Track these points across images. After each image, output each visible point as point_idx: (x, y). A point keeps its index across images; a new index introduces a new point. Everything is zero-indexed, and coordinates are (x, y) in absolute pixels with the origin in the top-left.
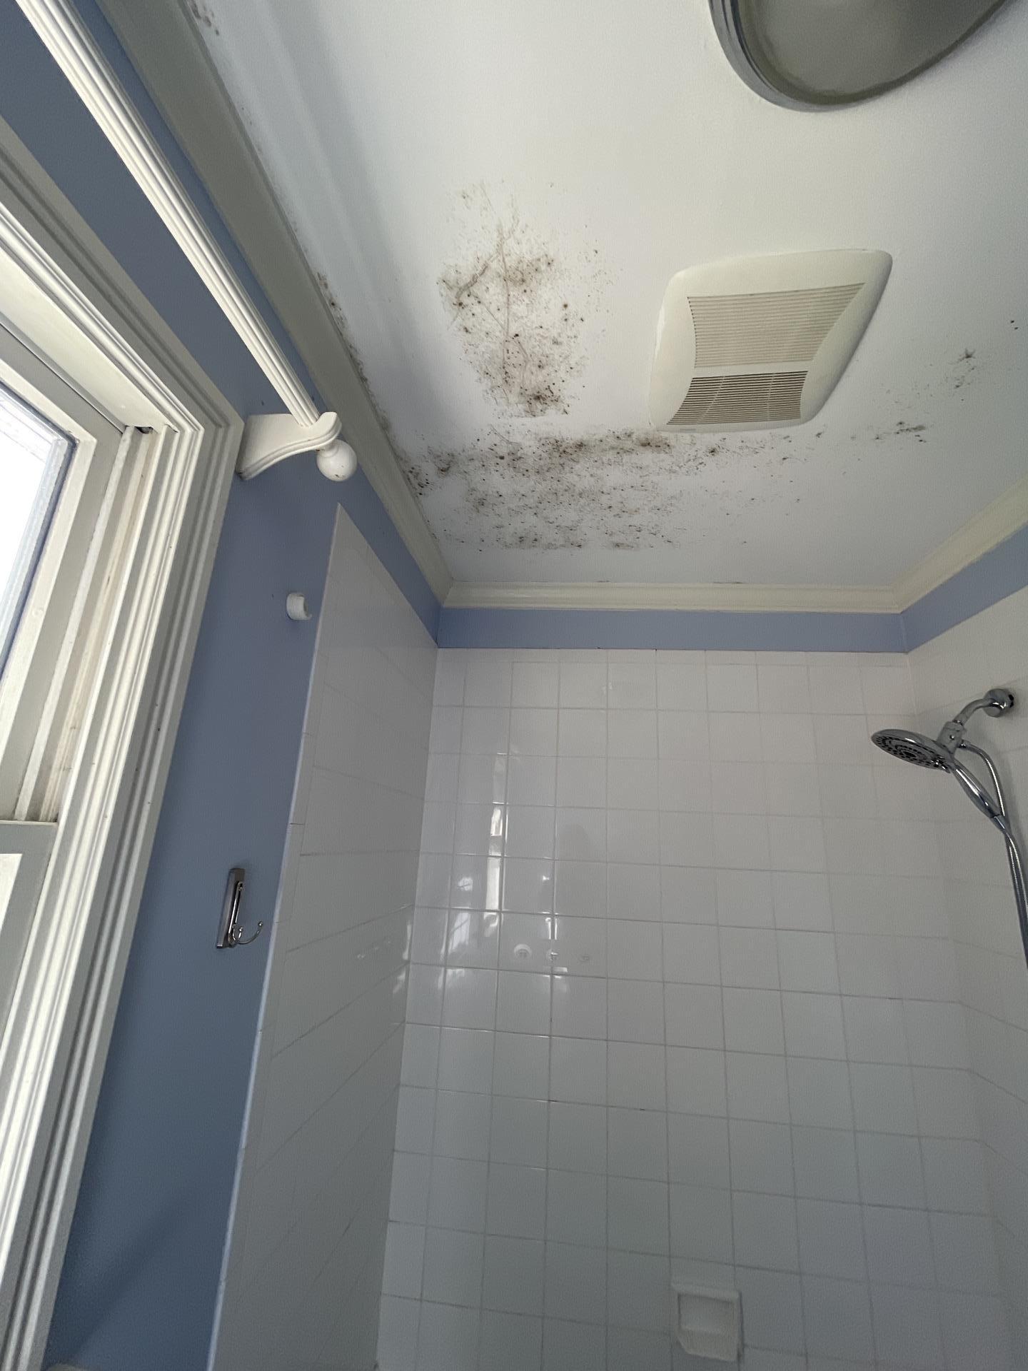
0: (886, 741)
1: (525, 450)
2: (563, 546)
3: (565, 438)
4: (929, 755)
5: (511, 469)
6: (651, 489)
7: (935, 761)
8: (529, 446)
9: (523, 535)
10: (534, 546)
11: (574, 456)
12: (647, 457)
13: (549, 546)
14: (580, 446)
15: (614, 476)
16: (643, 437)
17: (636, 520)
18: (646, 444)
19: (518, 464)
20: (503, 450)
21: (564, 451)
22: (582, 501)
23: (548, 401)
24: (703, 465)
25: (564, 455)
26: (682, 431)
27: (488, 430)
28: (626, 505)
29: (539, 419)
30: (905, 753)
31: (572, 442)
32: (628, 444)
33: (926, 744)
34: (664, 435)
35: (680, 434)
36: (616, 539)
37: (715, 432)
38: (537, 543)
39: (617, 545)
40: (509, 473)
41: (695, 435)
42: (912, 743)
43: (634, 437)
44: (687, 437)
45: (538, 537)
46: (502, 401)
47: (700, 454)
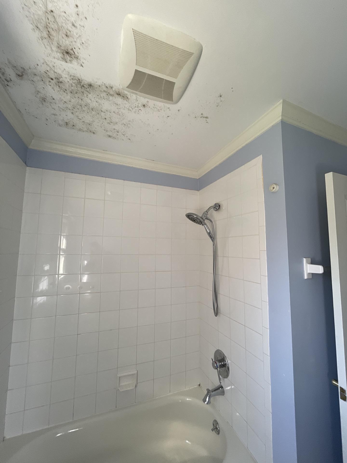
0: (189, 216)
1: (64, 79)
2: (86, 131)
3: (83, 79)
4: (199, 221)
5: (58, 87)
6: (121, 115)
7: (200, 222)
8: (65, 78)
9: (68, 122)
10: (73, 128)
11: (88, 90)
12: (119, 100)
13: (80, 130)
14: (90, 85)
15: (106, 105)
16: (117, 91)
17: (116, 127)
18: (119, 94)
19: (61, 85)
20: (53, 76)
21: (83, 86)
22: (93, 113)
23: (73, 56)
24: (141, 110)
25: (83, 88)
26: (133, 93)
27: (42, 61)
28: (112, 120)
29: (69, 65)
30: (194, 220)
31: (86, 82)
32: (112, 93)
33: (199, 218)
34: (126, 92)
35: (132, 94)
36: (109, 133)
37: (145, 98)
38: (74, 127)
39: (110, 136)
40: (57, 88)
41: (138, 96)
42: (195, 217)
43: (114, 89)
44: (134, 96)
45: (75, 124)
46: (49, 48)
47: (140, 105)
